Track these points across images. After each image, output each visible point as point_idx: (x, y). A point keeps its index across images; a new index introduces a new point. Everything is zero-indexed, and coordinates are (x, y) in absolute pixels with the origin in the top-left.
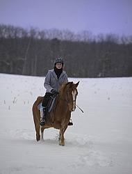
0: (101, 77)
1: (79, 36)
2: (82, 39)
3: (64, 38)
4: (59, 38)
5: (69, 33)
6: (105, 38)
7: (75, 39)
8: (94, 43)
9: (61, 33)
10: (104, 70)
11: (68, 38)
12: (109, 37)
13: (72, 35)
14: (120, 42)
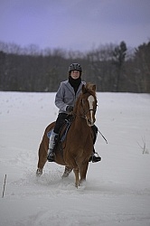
0: (48, 91)
1: (26, 49)
2: (29, 53)
3: (10, 52)
4: (5, 51)
5: (16, 46)
6: (52, 53)
7: (21, 53)
8: (41, 57)
9: (7, 46)
10: (51, 85)
11: (15, 52)
12: (56, 51)
13: (18, 49)
14: (67, 57)
